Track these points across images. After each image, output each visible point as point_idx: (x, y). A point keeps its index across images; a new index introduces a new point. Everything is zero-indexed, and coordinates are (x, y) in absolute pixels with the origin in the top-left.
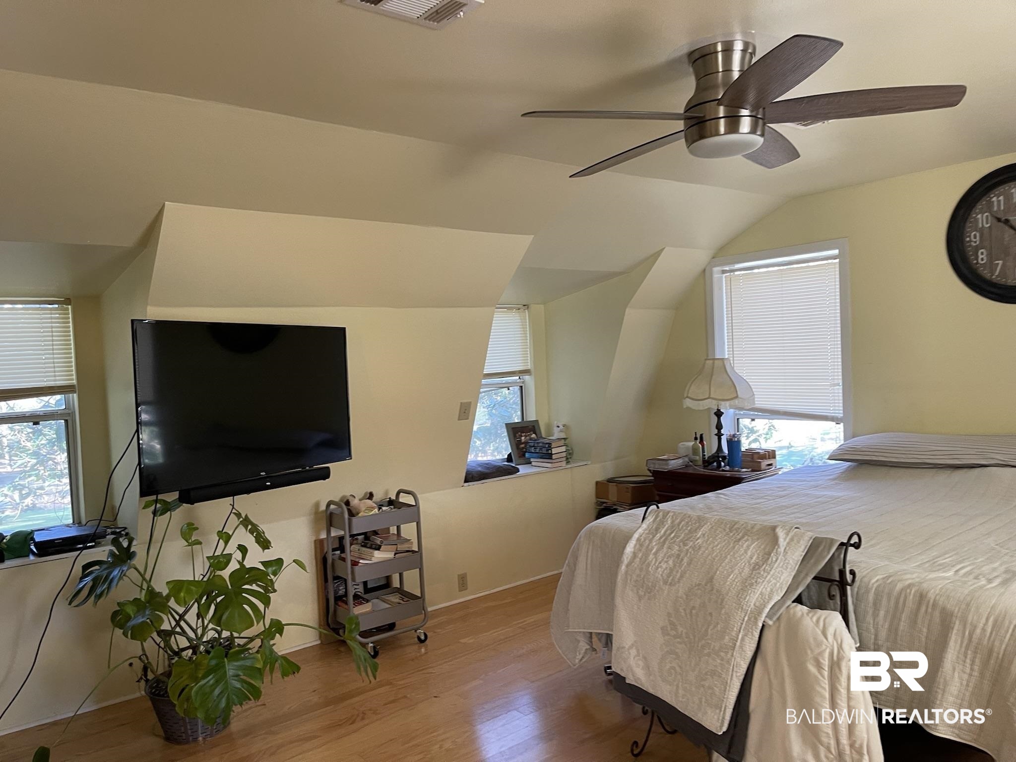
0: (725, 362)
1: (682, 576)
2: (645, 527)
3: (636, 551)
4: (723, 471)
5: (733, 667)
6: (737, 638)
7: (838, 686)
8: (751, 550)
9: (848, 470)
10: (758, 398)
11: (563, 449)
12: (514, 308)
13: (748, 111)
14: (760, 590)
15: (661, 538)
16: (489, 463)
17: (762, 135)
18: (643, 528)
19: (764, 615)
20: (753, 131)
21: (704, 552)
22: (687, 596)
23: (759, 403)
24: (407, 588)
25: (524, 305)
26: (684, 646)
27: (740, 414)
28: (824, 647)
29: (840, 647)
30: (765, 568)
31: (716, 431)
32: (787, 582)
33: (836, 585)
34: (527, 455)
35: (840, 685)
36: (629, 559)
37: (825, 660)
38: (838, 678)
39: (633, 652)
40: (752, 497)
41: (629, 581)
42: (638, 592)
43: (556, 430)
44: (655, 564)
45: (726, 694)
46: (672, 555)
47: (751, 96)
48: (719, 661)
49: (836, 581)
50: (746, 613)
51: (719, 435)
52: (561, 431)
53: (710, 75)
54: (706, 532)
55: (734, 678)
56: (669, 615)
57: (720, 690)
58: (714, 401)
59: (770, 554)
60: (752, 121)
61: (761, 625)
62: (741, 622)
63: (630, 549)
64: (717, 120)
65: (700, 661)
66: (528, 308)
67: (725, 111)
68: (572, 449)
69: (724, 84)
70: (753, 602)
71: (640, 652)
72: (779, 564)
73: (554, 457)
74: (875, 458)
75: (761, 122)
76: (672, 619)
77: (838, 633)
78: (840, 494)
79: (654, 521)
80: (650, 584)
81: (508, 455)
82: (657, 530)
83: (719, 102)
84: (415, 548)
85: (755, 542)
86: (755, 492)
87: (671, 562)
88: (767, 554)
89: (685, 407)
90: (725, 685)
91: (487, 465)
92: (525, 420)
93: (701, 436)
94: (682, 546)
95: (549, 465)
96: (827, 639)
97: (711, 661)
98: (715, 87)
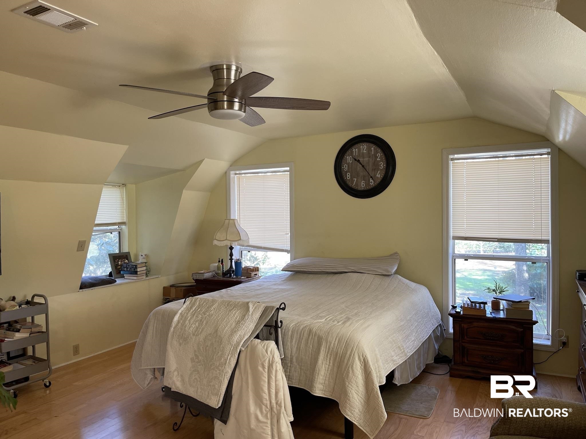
0: (235, 221)
1: (202, 331)
2: (185, 307)
3: (179, 320)
4: (232, 278)
5: (225, 374)
6: (228, 359)
7: (272, 375)
8: (237, 314)
9: (291, 275)
10: (251, 240)
11: (145, 268)
12: (117, 185)
13: (237, 99)
14: (239, 334)
15: (193, 312)
16: (96, 277)
17: (245, 112)
18: (184, 308)
19: (240, 346)
20: (240, 109)
21: (214, 317)
22: (204, 340)
23: (251, 243)
24: (38, 355)
25: (123, 184)
26: (202, 367)
27: (243, 249)
28: (266, 357)
29: (273, 357)
30: (242, 323)
31: (230, 257)
32: (253, 328)
33: (273, 328)
34: (122, 272)
35: (273, 375)
36: (175, 324)
37: (266, 364)
38: (271, 371)
39: (176, 373)
40: (244, 290)
41: (175, 336)
42: (179, 341)
43: (140, 258)
44: (189, 326)
45: (221, 387)
46: (198, 320)
47: (239, 93)
48: (218, 371)
49: (274, 326)
50: (232, 346)
51: (231, 259)
52: (144, 258)
53: (220, 79)
54: (216, 307)
55: (225, 379)
56: (195, 351)
57: (218, 386)
58: (229, 241)
59: (245, 316)
60: (239, 105)
61: (239, 351)
62: (230, 350)
63: (176, 318)
64: (223, 102)
65: (209, 373)
66: (125, 186)
67: (227, 98)
68: (150, 269)
69: (227, 85)
70: (236, 340)
71: (179, 373)
72: (249, 320)
73: (138, 273)
74: (302, 270)
75: (244, 105)
76: (196, 353)
77: (272, 350)
78: (285, 287)
79: (190, 303)
80: (186, 336)
81: (109, 273)
82: (191, 308)
83: (224, 93)
84: (44, 330)
85: (239, 310)
86: (246, 288)
87: (197, 324)
88: (244, 316)
89: (214, 244)
90: (221, 383)
91: (95, 279)
92: (121, 252)
93: (222, 260)
94: (203, 315)
95: (135, 278)
96: (268, 355)
97: (214, 372)
98: (223, 85)
